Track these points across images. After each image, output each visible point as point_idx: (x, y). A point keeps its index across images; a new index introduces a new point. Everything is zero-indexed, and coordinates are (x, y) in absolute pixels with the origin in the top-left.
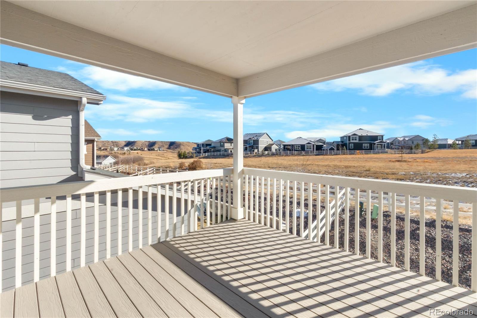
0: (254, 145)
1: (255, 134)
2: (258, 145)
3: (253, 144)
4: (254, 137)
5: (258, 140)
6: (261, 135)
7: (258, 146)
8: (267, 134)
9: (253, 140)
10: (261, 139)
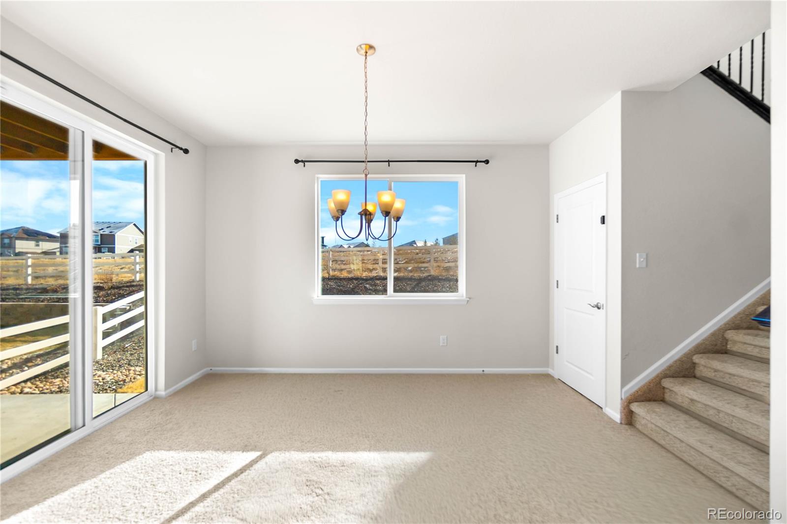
0: (101, 244)
1: (106, 223)
2: (115, 245)
3: (99, 243)
4: (102, 229)
5: (114, 236)
6: (121, 225)
7: (114, 247)
8: (135, 225)
9: (101, 235)
10: (119, 236)
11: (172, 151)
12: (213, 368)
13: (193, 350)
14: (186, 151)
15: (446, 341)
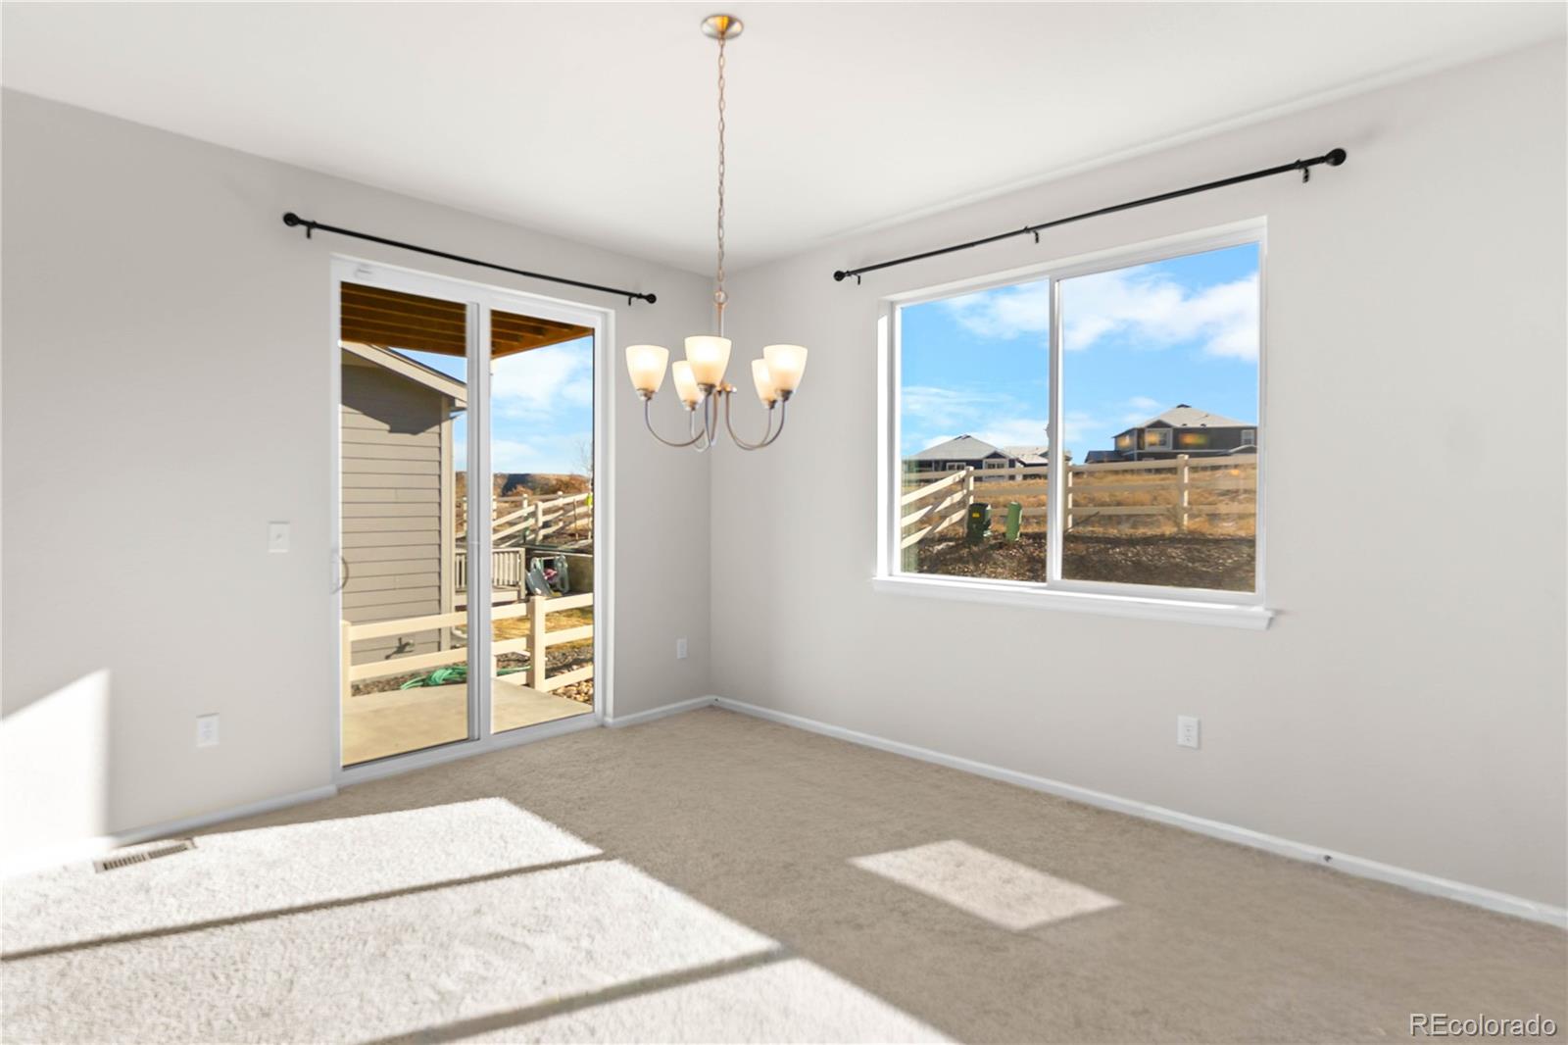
11: (630, 303)
12: (719, 699)
13: (679, 657)
14: (651, 299)
15: (1194, 733)
